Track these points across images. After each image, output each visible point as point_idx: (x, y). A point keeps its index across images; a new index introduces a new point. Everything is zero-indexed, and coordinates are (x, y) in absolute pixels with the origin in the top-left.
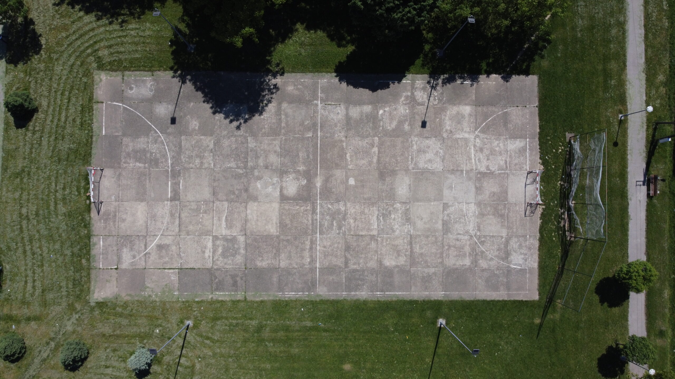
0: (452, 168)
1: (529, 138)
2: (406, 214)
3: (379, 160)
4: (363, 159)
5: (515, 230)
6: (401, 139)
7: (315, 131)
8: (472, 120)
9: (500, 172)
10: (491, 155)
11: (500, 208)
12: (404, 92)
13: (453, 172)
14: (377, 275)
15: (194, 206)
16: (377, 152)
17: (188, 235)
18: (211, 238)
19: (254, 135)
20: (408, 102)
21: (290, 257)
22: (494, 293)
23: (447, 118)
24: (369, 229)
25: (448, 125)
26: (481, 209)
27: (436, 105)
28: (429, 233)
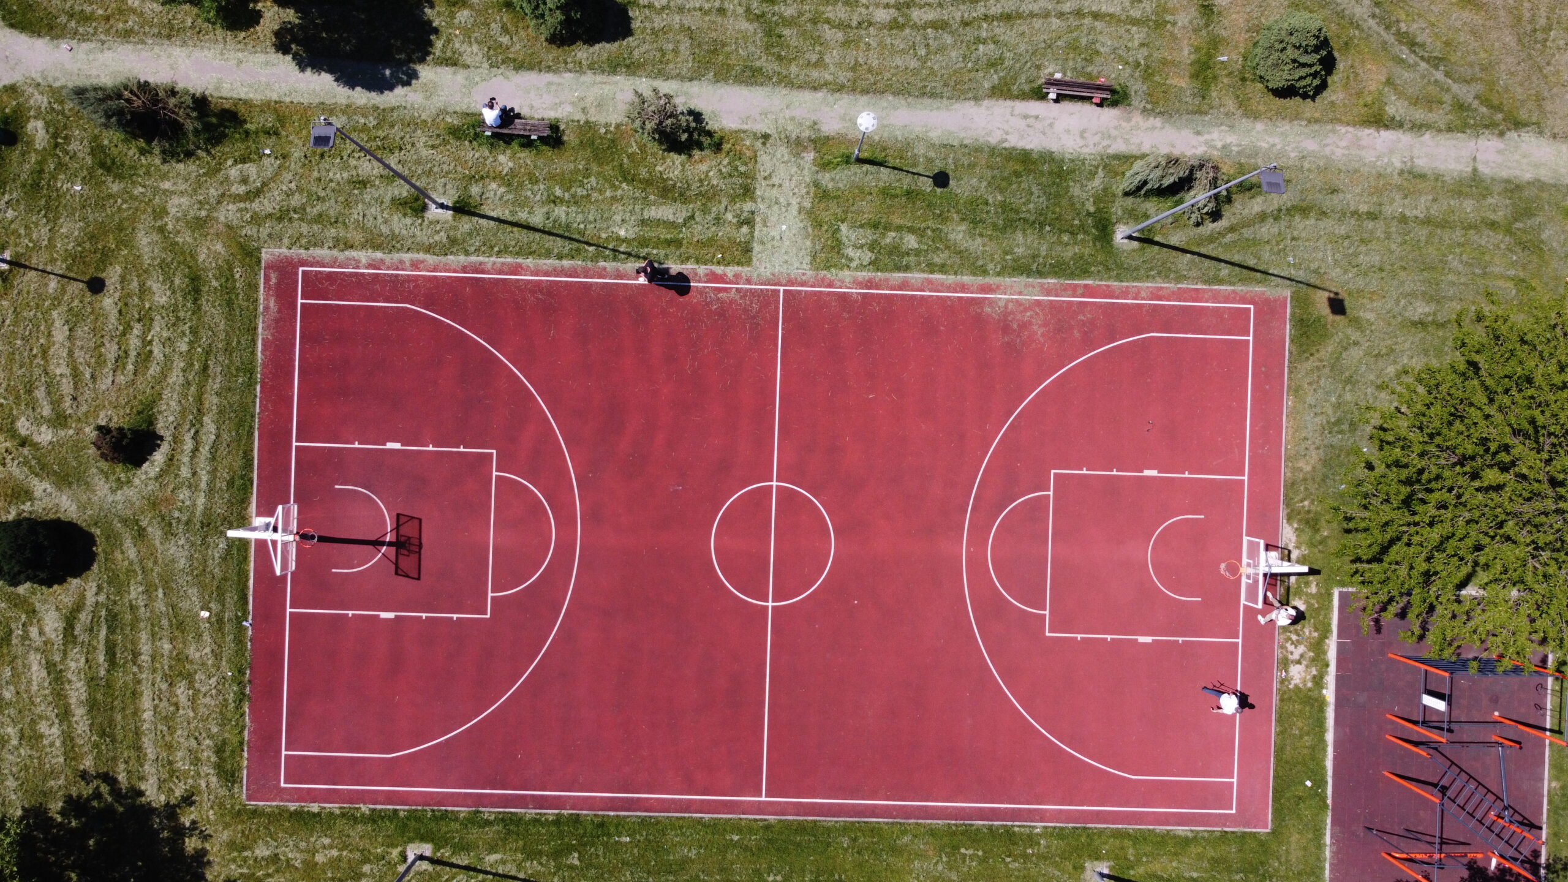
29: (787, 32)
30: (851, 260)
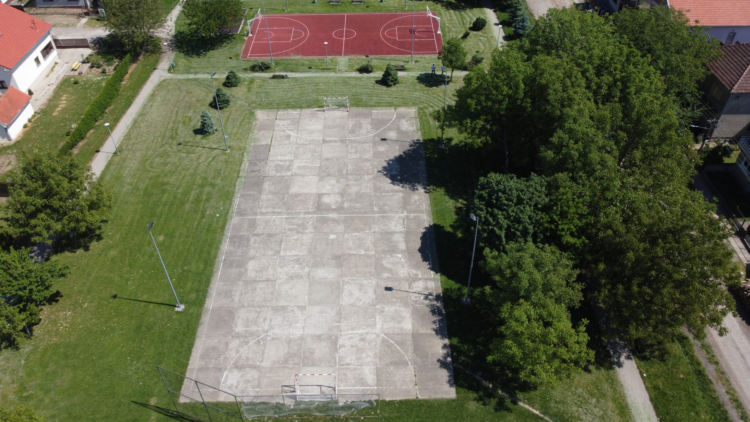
0: (343, 313)
1: (377, 389)
2: (298, 276)
3: (352, 255)
4: (354, 243)
5: (268, 375)
6: (373, 270)
7: (379, 213)
8: (396, 330)
9: (337, 358)
10: (357, 349)
11: (295, 359)
12: (421, 272)
13: (339, 314)
14: (241, 256)
15: (317, 150)
16: (360, 253)
17: (296, 148)
18: (292, 159)
19: (374, 178)
20: (412, 276)
21: (269, 200)
22: (199, 355)
23: (397, 308)
24: (286, 249)
25: (390, 309)
26: (296, 340)
27: (410, 298)
28: (275, 295)
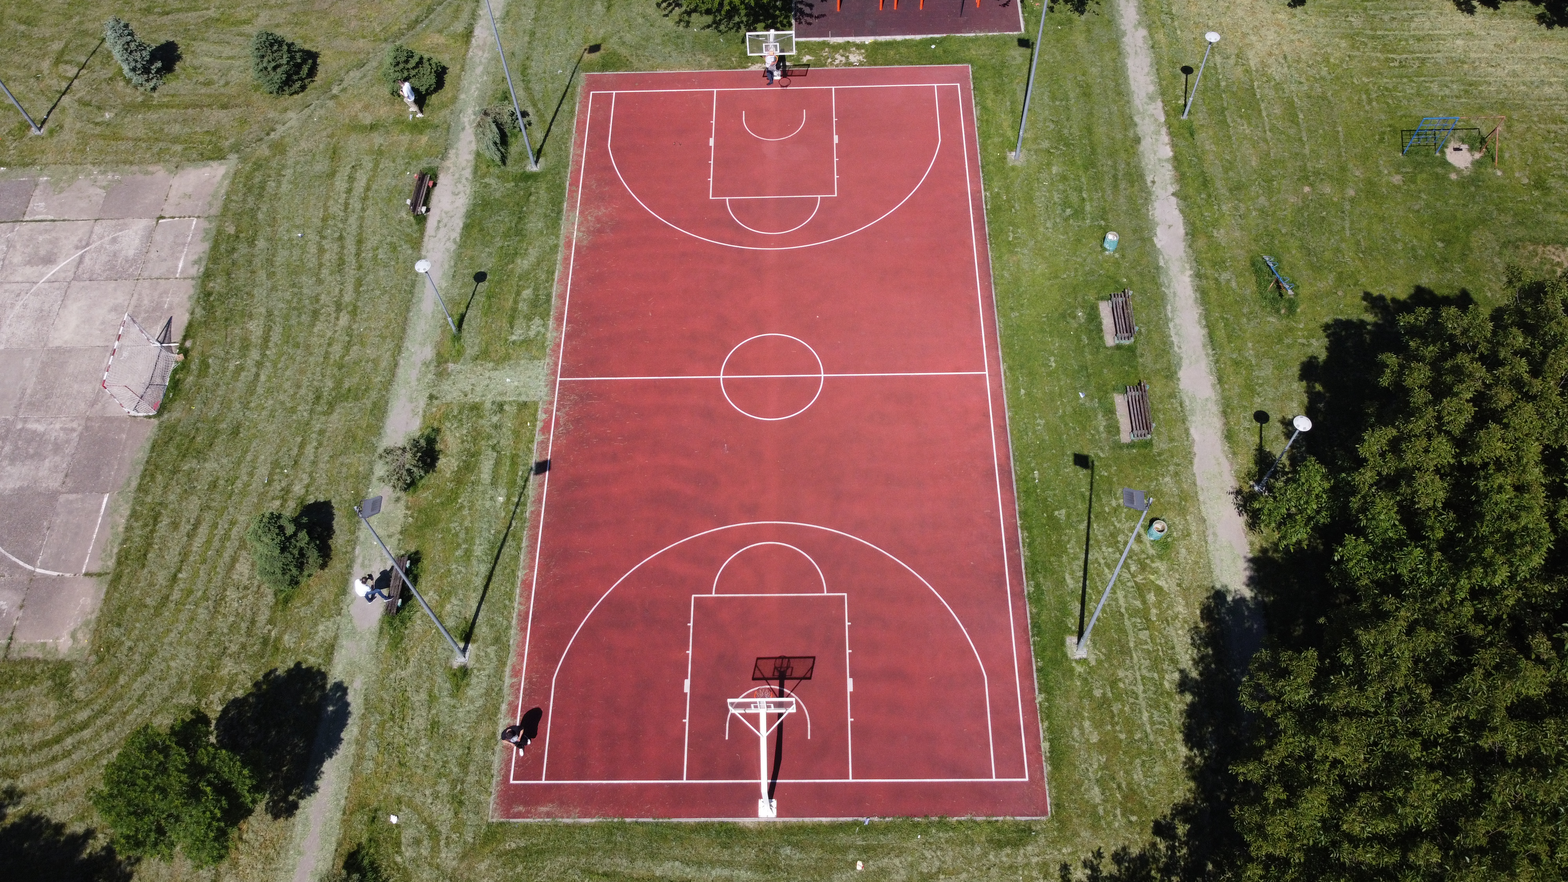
29: (346, 385)
30: (539, 333)
